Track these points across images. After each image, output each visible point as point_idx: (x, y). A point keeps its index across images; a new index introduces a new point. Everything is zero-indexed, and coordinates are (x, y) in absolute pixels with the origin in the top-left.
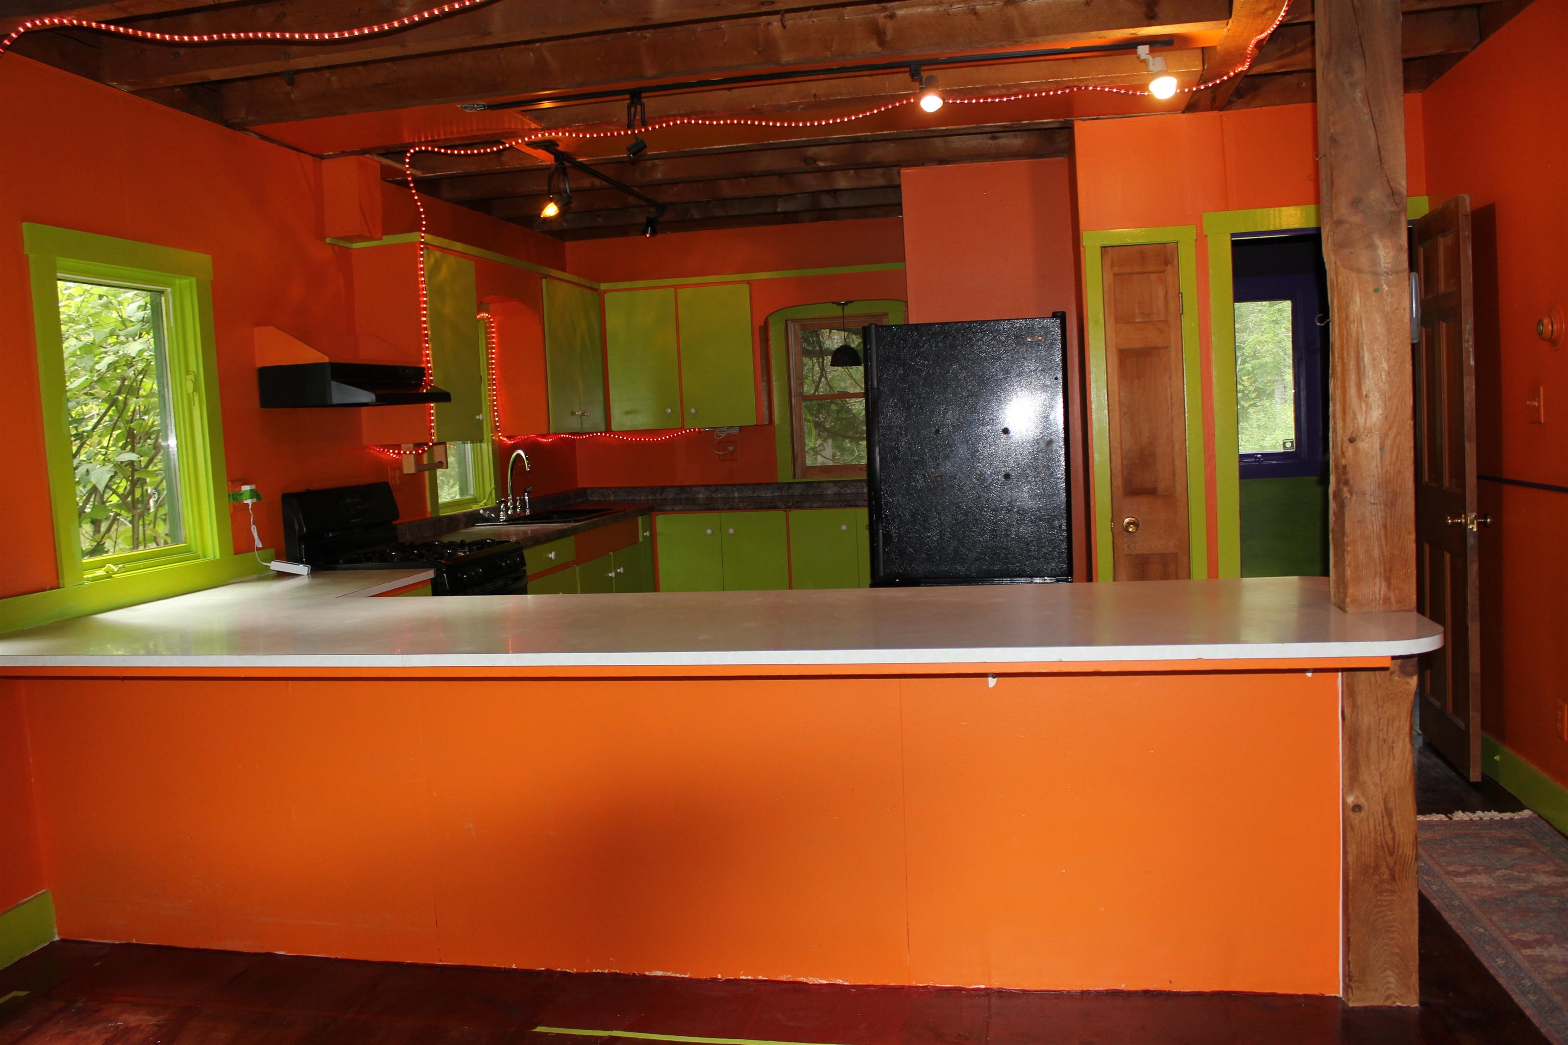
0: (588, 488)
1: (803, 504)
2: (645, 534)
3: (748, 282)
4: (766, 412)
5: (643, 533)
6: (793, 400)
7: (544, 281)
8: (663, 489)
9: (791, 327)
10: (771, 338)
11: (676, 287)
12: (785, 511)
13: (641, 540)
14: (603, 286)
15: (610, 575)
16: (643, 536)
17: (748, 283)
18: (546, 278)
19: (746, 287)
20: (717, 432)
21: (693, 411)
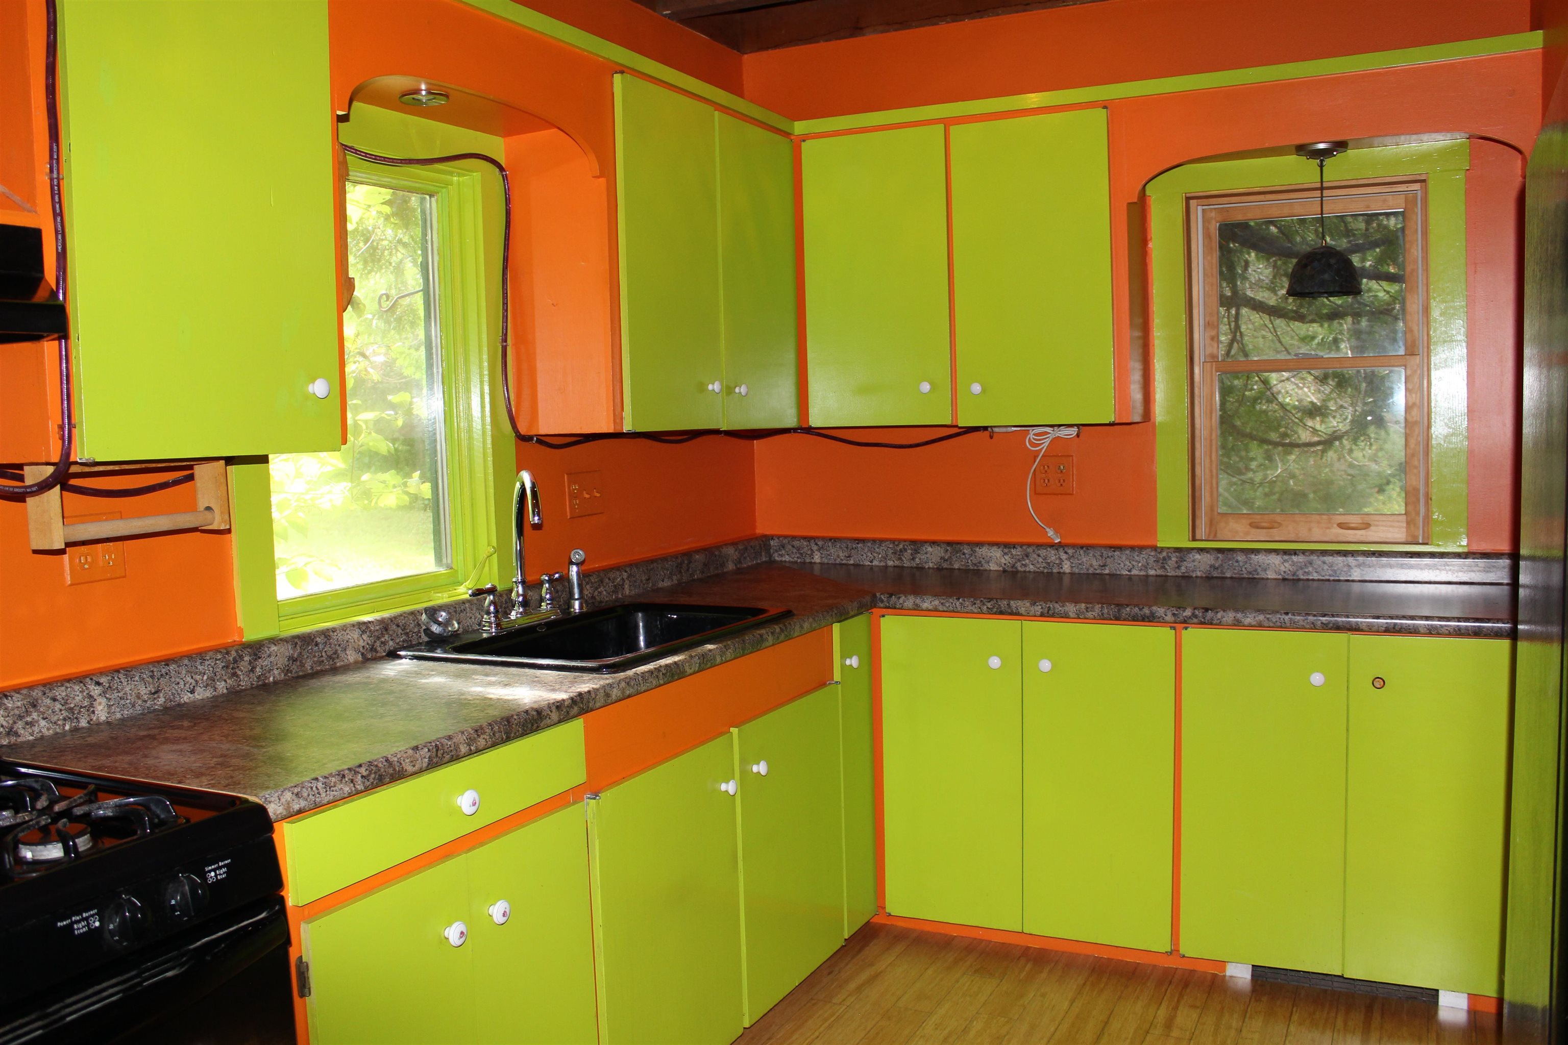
0: (772, 537)
1: (1219, 615)
2: (848, 662)
3: (1105, 105)
4: (1137, 396)
5: (844, 657)
6: (1197, 370)
7: (617, 78)
8: (917, 545)
9: (1198, 212)
10: (1153, 237)
11: (948, 123)
12: (1174, 628)
13: (837, 676)
14: (800, 127)
15: (723, 787)
16: (843, 666)
17: (1105, 107)
18: (622, 72)
19: (1101, 115)
20: (1031, 436)
21: (976, 388)
